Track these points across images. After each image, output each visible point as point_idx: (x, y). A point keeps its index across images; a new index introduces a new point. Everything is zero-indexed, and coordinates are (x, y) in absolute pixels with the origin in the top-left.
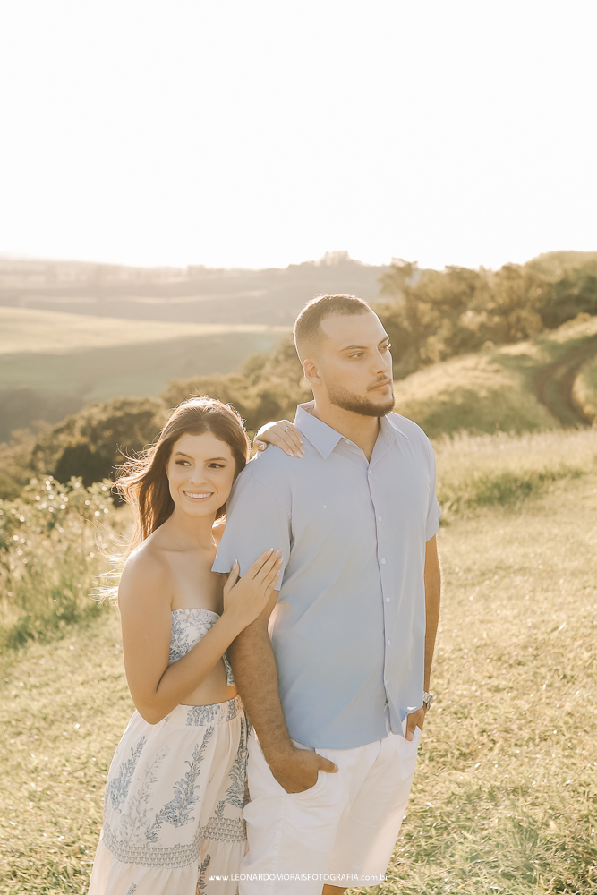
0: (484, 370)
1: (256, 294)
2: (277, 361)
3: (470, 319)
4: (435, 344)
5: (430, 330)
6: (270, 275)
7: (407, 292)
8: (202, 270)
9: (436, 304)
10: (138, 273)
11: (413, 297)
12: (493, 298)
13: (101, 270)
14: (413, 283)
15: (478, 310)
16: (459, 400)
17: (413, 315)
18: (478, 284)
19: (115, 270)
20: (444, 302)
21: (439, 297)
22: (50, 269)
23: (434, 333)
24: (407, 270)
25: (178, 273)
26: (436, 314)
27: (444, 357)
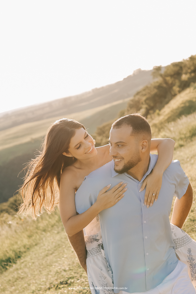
0: (193, 92)
1: (116, 91)
2: (128, 111)
3: (184, 77)
4: (176, 88)
5: (173, 85)
6: (118, 84)
7: (161, 75)
8: (96, 90)
9: (171, 76)
10: (77, 97)
11: (163, 76)
12: (189, 68)
13: (65, 100)
14: (162, 72)
15: (186, 73)
16: (187, 104)
17: (166, 82)
18: (183, 65)
19: (69, 98)
20: (174, 74)
21: (172, 73)
22: (50, 104)
23: (174, 85)
24: (158, 69)
25: (89, 93)
26: (173, 79)
27: (180, 92)
